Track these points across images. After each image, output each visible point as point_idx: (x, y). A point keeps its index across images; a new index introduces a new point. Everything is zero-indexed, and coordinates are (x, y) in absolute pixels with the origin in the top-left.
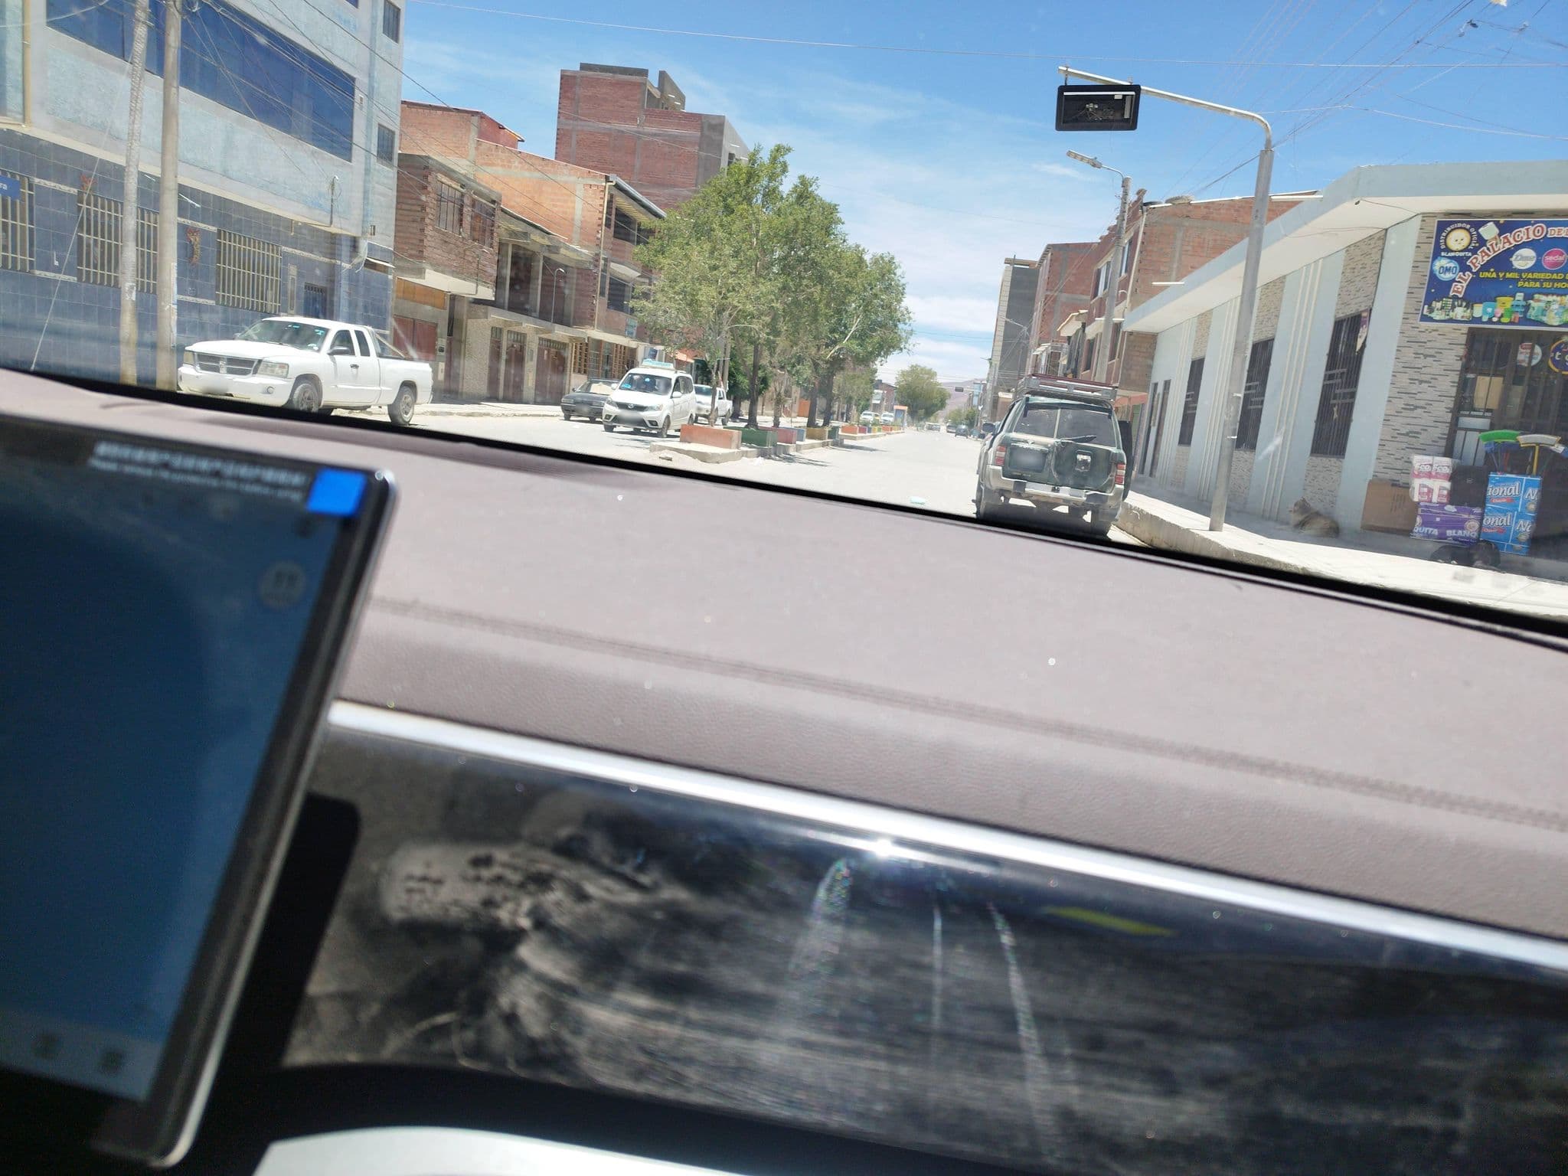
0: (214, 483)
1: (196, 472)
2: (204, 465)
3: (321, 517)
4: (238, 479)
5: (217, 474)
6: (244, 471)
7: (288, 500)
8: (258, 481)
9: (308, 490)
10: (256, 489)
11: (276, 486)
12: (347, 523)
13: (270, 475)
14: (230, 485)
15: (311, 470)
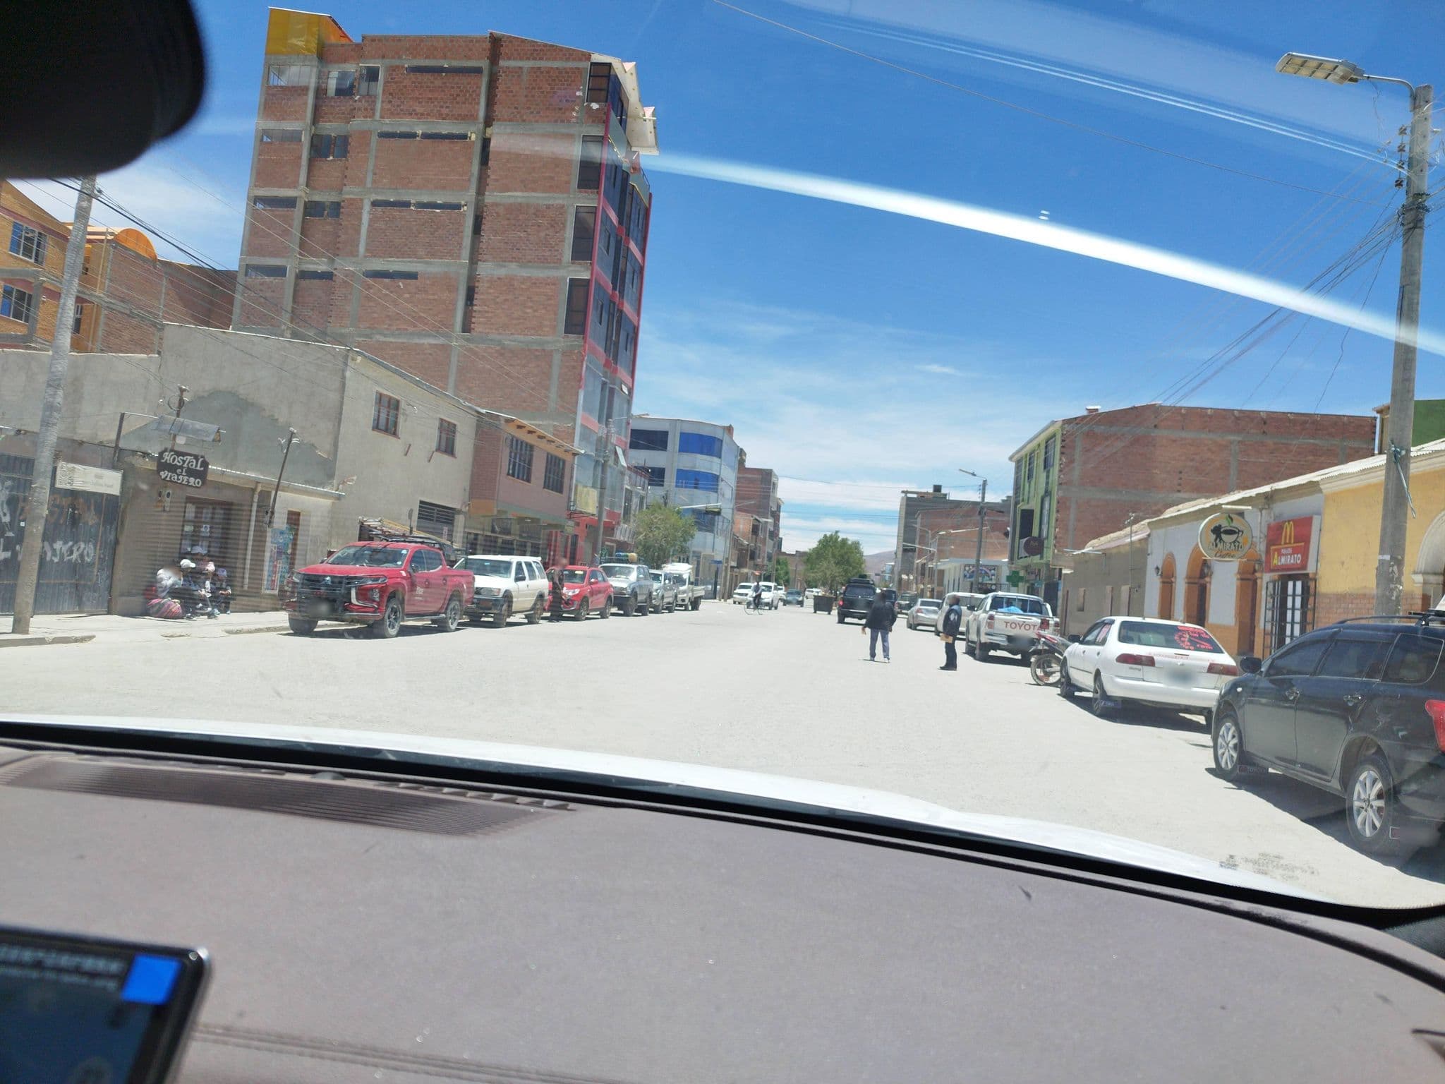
0: (34, 974)
1: (19, 964)
2: (28, 955)
3: (134, 1005)
4: (60, 970)
5: (38, 965)
6: (65, 960)
7: (104, 989)
8: (77, 970)
9: (123, 979)
10: (75, 979)
11: (94, 975)
12: (159, 1012)
13: (89, 963)
14: (50, 975)
15: (128, 952)
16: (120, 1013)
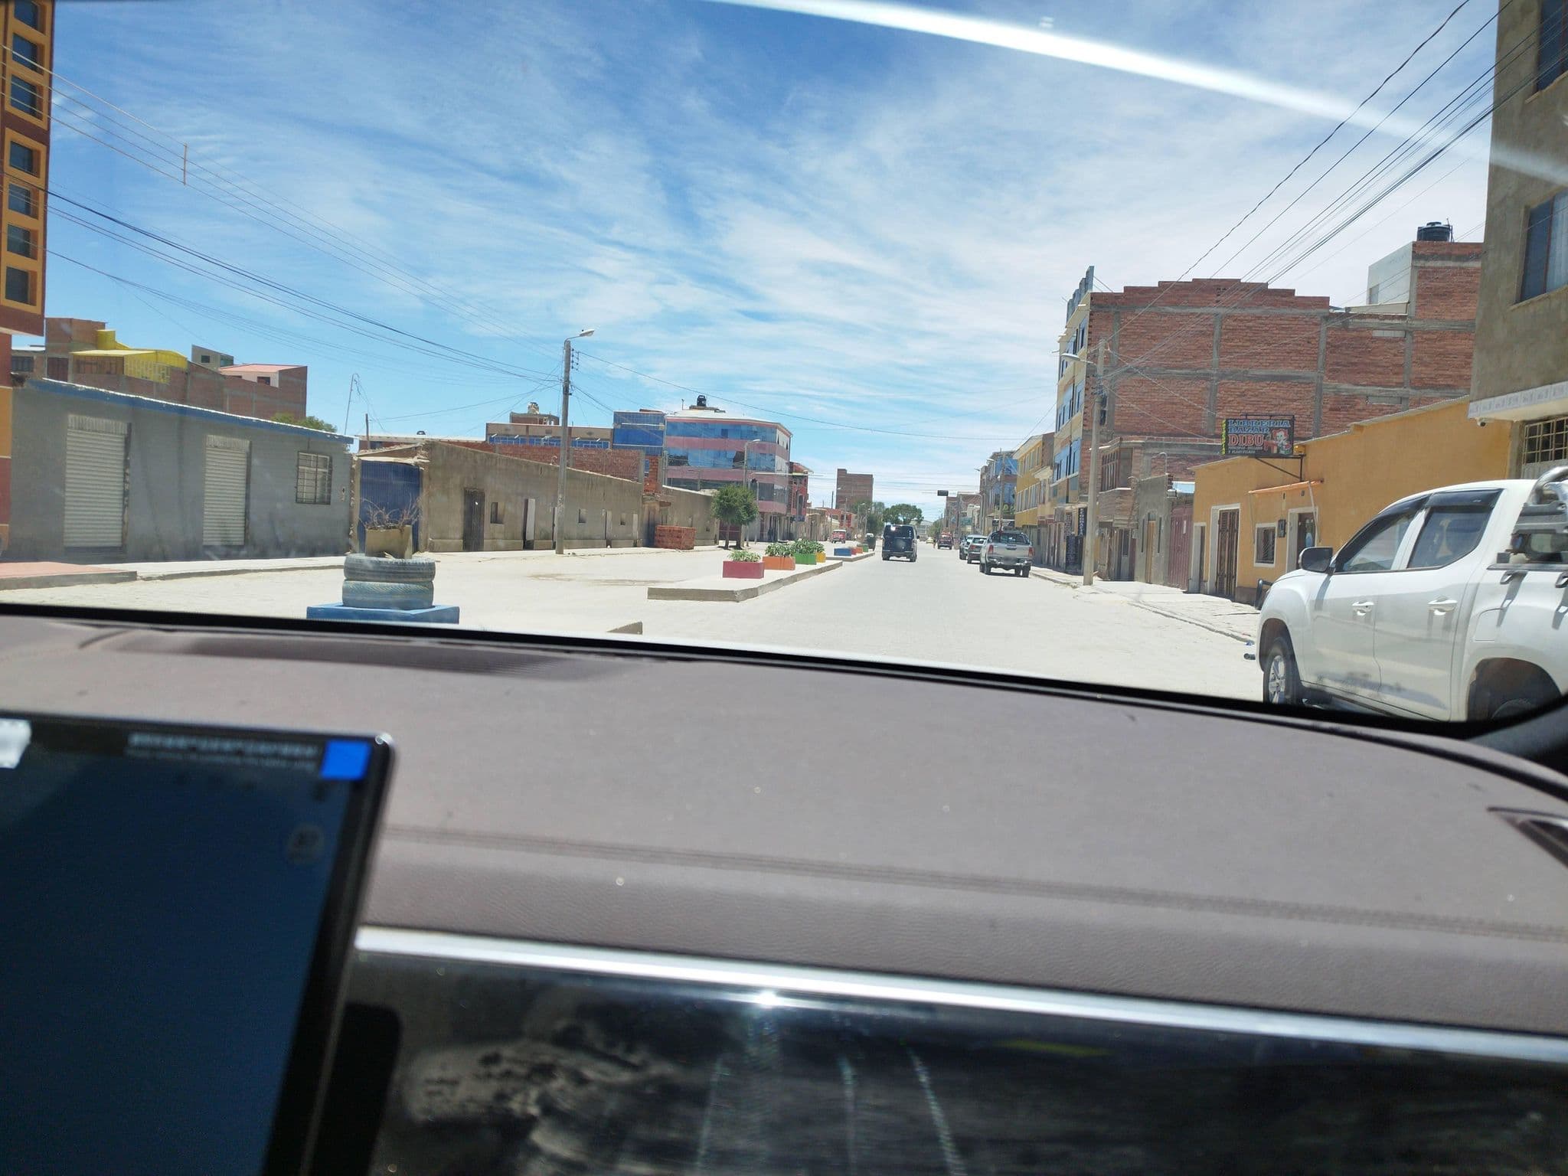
0: (237, 760)
1: (220, 752)
2: (228, 745)
3: (334, 782)
4: (258, 756)
5: (240, 753)
6: (263, 748)
7: (303, 770)
8: (276, 756)
9: (320, 760)
10: (275, 763)
11: (292, 759)
12: (357, 785)
13: (286, 749)
14: (252, 761)
15: (322, 742)
16: (322, 789)
